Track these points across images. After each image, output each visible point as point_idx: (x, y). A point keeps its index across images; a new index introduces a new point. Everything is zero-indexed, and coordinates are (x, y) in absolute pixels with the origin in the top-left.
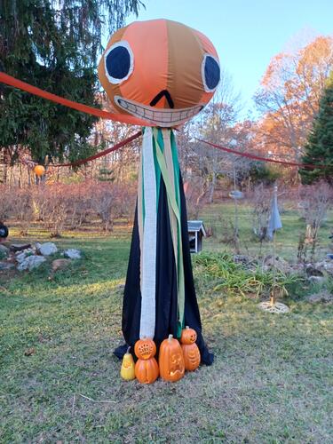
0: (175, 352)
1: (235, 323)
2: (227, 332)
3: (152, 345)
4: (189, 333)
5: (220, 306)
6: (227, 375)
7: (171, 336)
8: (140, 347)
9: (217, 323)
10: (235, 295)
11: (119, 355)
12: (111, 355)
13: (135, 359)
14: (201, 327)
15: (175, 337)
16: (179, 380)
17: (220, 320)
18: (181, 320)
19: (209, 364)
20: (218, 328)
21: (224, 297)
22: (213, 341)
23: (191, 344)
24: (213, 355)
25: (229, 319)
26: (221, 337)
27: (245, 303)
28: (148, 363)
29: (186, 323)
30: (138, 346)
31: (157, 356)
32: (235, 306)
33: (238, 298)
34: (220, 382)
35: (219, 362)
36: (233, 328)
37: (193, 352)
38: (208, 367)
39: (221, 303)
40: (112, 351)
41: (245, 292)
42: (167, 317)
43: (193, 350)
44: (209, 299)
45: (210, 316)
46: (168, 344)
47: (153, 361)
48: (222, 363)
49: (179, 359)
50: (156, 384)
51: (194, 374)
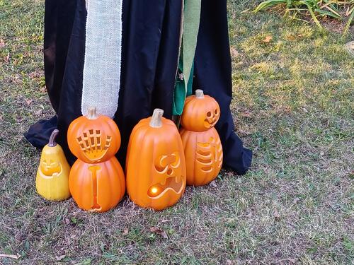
0: (168, 150)
1: (299, 84)
2: (281, 103)
3: (111, 131)
4: (201, 107)
5: (265, 45)
6: (282, 201)
7: (158, 112)
8: (79, 134)
9: (259, 81)
10: (300, 24)
11: (36, 141)
12: (20, 138)
13: (70, 159)
14: (229, 93)
15: (168, 115)
16: (170, 207)
17: (266, 75)
18: (186, 75)
19: (241, 171)
20: (261, 92)
21: (276, 27)
22: (250, 120)
23: (204, 130)
24: (249, 152)
25: (284, 75)
26: (268, 113)
27: (318, 42)
28: (100, 170)
29: (196, 84)
30: (76, 130)
31: (122, 155)
32: (299, 47)
33: (306, 31)
34: (266, 218)
35: (262, 169)
36: (295, 94)
37: (209, 148)
38: (239, 180)
39: (267, 40)
40: (23, 129)
41: (320, 18)
42: (152, 67)
43: (210, 144)
44: (243, 30)
45: (245, 66)
46: (150, 130)
47: (112, 166)
48: (271, 173)
49: (176, 166)
50: (118, 212)
51: (206, 194)
